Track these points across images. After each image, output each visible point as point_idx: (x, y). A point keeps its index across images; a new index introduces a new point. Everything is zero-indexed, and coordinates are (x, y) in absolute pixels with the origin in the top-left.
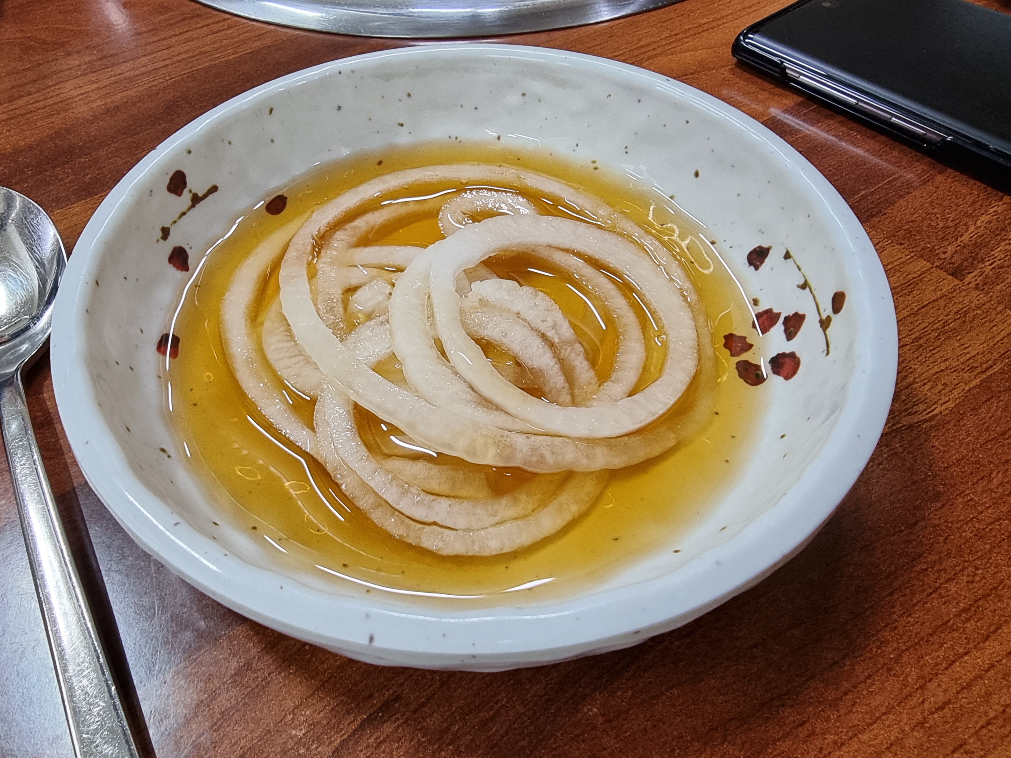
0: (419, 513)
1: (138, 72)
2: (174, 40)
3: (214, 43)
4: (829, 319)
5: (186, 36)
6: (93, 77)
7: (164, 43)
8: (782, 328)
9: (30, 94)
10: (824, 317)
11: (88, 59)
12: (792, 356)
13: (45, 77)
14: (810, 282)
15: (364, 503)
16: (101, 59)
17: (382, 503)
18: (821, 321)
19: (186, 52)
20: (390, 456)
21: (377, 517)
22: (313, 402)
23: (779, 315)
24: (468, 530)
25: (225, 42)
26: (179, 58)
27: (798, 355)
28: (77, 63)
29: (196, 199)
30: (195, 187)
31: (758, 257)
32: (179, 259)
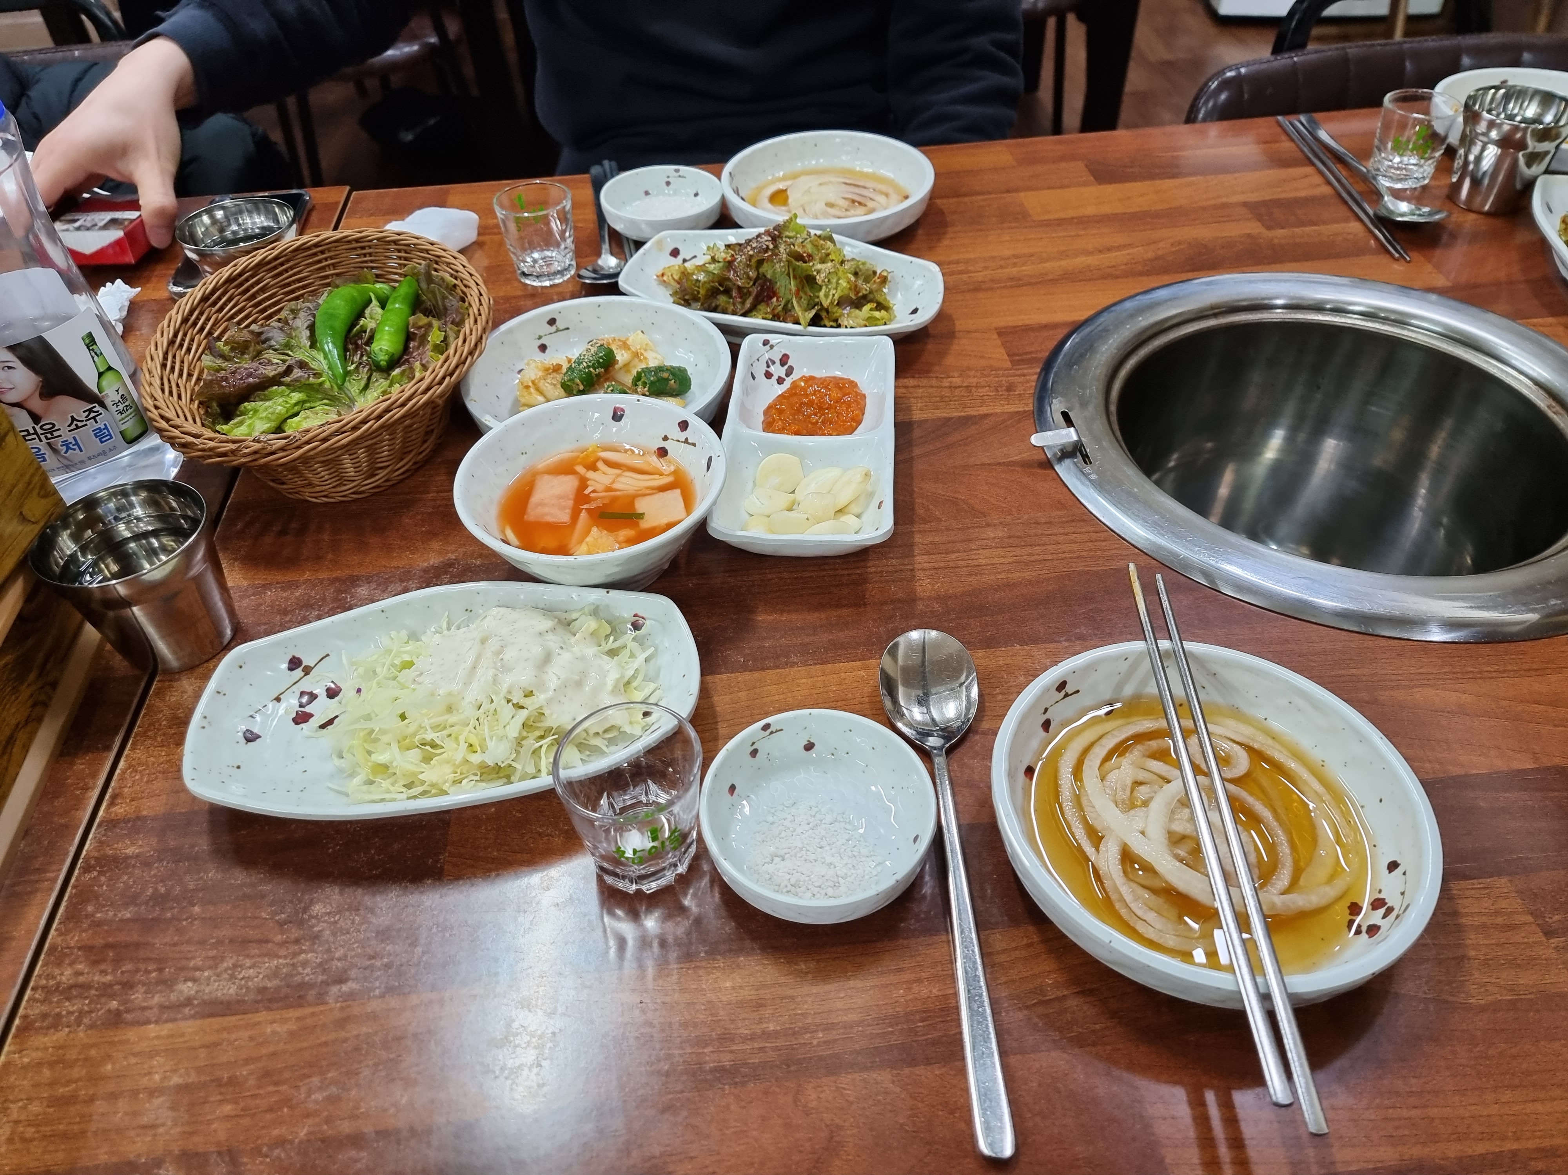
0: (1139, 913)
1: (1032, 558)
2: (1061, 538)
3: (1091, 550)
5: (1071, 537)
6: (1001, 552)
7: (1054, 538)
9: (958, 552)
11: (1001, 534)
12: (1379, 927)
13: (970, 541)
14: (1406, 893)
15: (1114, 897)
16: (1010, 537)
17: (1122, 900)
19: (1070, 552)
20: (1132, 881)
21: (1118, 906)
22: (1102, 838)
23: (1385, 903)
24: (1160, 931)
25: (1099, 553)
26: (1063, 556)
27: (1381, 927)
28: (993, 535)
29: (1067, 695)
30: (1069, 689)
31: (1393, 866)
32: (1046, 725)
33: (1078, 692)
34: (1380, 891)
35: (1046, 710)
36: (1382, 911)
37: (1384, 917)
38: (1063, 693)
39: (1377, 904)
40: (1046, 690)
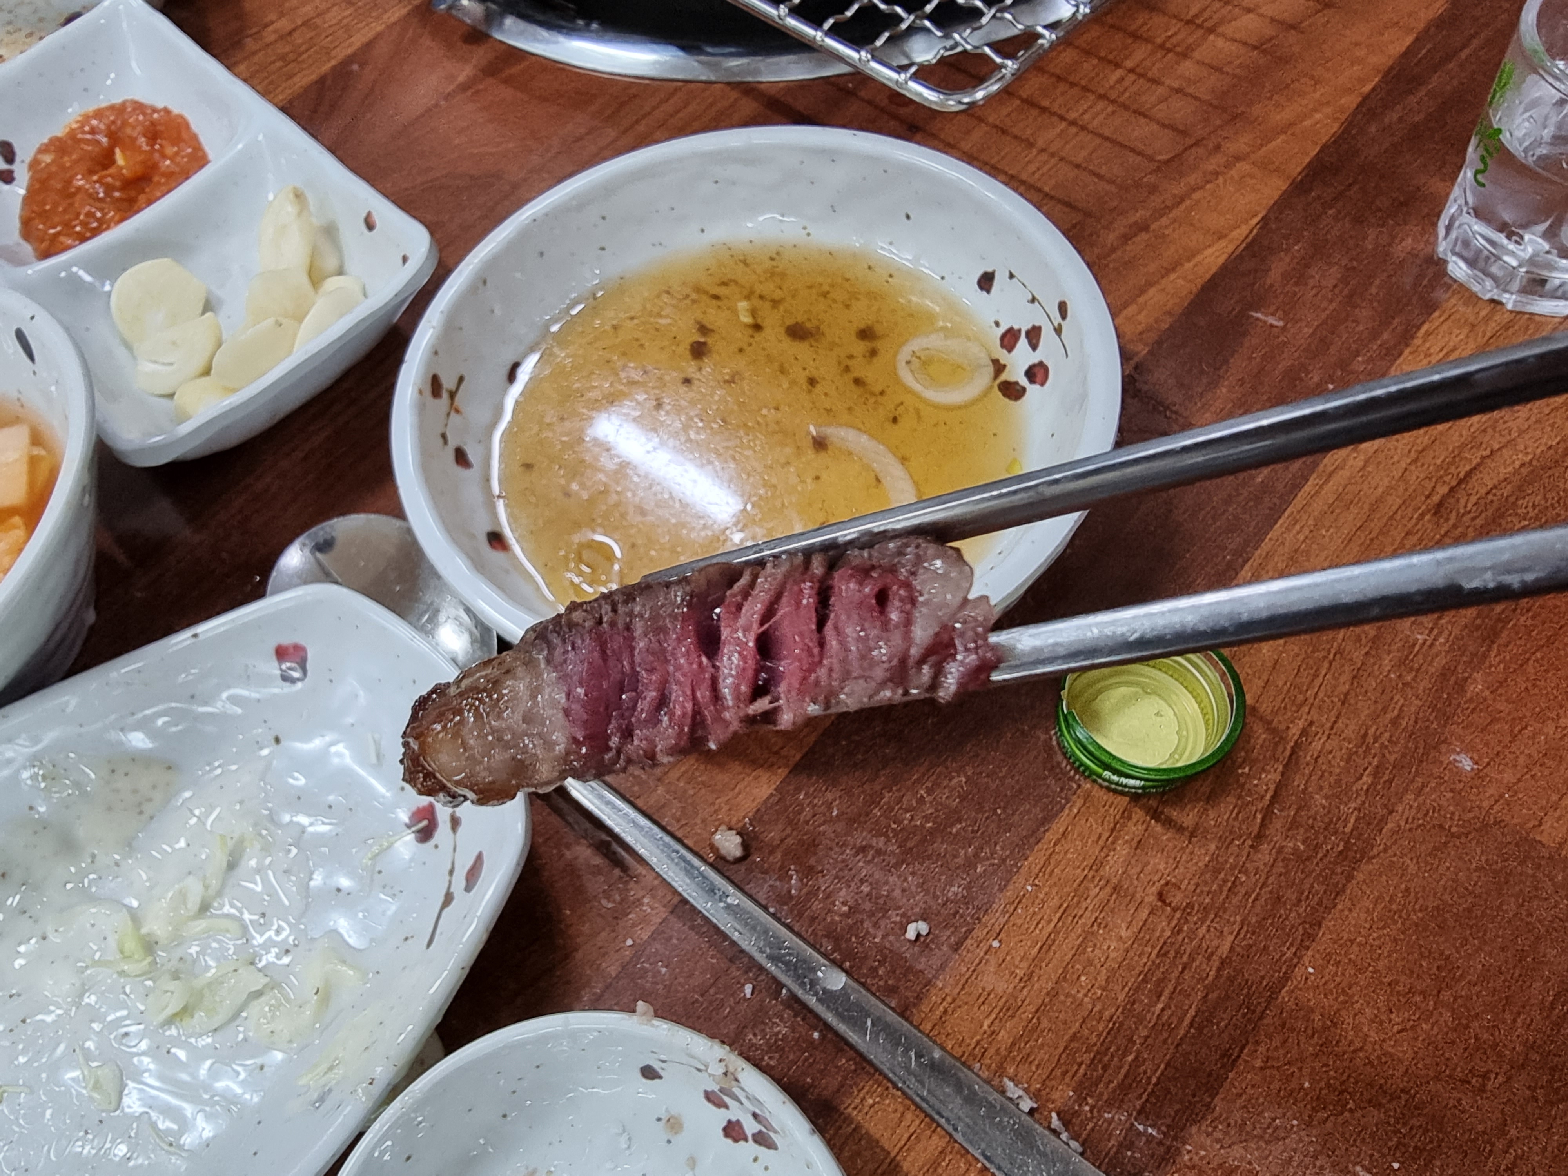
4: (1060, 325)
8: (1026, 341)
10: (1056, 324)
12: (1041, 364)
14: (1037, 296)
18: (1055, 329)
23: (1019, 331)
27: (1045, 362)
29: (452, 395)
30: (448, 383)
31: (986, 281)
32: (461, 458)
33: (461, 379)
34: (997, 324)
35: (444, 436)
36: (1023, 342)
37: (1034, 347)
38: (445, 395)
39: (1009, 339)
40: (421, 409)
